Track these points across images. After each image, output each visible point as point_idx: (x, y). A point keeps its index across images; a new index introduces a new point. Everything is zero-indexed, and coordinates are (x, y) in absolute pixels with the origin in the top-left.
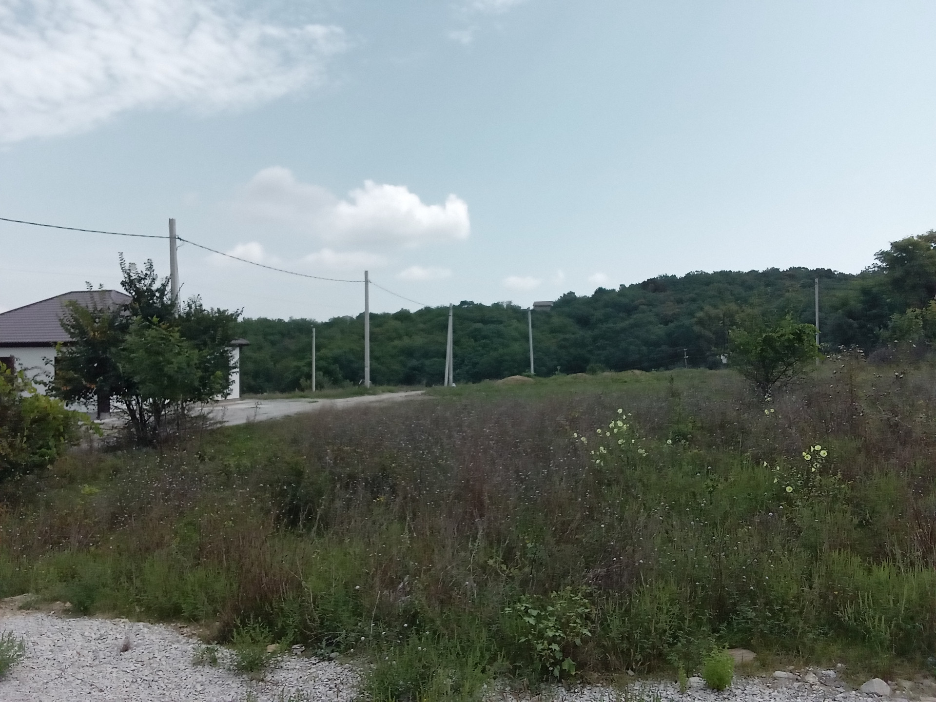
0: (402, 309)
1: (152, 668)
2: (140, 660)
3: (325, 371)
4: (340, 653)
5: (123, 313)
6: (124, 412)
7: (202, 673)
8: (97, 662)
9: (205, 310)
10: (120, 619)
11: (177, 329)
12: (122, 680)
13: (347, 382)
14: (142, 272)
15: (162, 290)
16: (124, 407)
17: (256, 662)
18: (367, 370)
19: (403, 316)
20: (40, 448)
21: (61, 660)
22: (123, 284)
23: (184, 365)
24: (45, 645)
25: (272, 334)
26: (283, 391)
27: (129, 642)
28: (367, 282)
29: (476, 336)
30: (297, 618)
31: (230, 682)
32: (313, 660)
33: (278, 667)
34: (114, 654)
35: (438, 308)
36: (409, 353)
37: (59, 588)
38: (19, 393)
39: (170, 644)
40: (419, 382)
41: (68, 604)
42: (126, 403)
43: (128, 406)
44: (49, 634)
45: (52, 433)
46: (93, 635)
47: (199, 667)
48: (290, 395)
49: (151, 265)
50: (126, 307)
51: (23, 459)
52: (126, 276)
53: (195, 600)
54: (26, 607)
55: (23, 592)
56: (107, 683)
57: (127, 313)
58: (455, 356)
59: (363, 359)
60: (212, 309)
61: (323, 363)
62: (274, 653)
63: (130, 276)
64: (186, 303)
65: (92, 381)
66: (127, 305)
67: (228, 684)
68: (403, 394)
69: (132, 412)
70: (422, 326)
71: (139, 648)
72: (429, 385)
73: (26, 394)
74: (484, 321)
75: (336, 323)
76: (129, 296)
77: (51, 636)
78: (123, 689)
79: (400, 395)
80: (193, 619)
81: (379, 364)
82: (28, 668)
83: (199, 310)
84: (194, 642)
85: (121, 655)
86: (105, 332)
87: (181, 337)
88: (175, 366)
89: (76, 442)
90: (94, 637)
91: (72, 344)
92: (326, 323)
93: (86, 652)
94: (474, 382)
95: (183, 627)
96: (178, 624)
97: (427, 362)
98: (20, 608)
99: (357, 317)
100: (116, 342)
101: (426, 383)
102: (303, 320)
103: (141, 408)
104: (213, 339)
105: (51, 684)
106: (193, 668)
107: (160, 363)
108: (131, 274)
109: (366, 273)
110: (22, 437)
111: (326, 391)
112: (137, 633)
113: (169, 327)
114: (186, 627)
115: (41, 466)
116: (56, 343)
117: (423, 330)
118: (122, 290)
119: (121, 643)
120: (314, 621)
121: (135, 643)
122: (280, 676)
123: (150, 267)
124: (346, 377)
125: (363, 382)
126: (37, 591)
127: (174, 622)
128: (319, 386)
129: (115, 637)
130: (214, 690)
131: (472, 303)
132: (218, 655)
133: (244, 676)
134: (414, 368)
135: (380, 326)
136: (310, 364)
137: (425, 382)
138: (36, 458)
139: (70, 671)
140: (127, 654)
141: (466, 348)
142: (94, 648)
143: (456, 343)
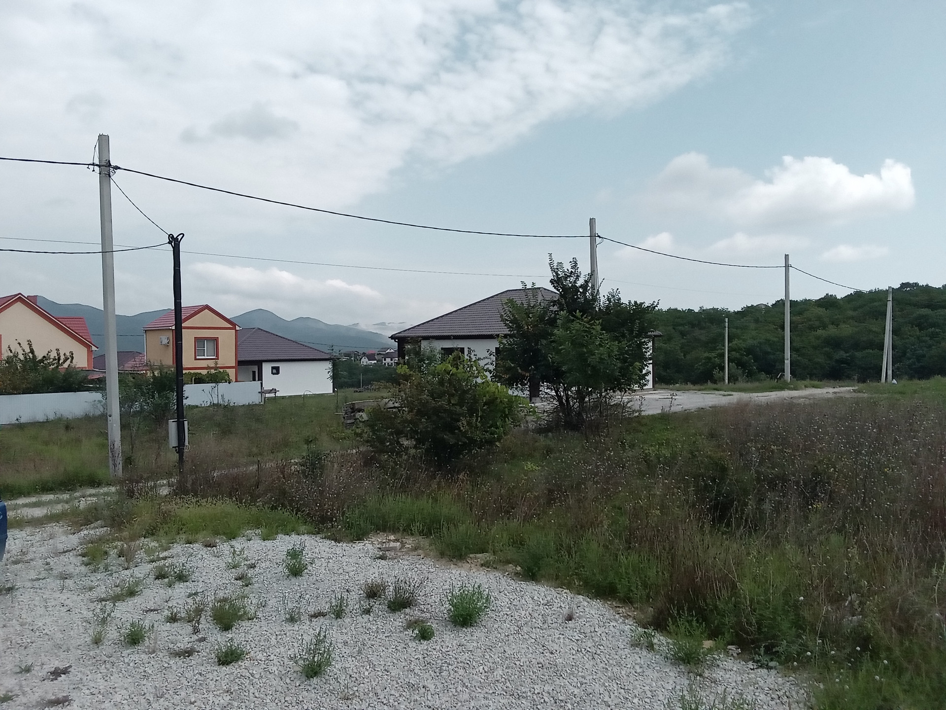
0: (827, 294)
1: (593, 640)
2: (582, 631)
3: (738, 363)
4: (780, 664)
5: (552, 308)
6: (552, 397)
7: (640, 655)
8: (546, 626)
9: (623, 304)
10: (562, 589)
11: (597, 322)
12: (568, 648)
13: (763, 375)
14: (568, 270)
15: (585, 286)
16: (553, 393)
17: (693, 655)
18: (787, 362)
19: (828, 302)
20: (490, 427)
21: (518, 618)
22: (552, 282)
23: (605, 356)
24: (503, 601)
25: (682, 325)
26: (694, 383)
27: (572, 613)
28: (787, 266)
29: (921, 323)
30: (733, 620)
31: (668, 670)
32: (751, 665)
33: (713, 665)
34: (560, 621)
35: (871, 292)
36: (835, 343)
37: (511, 553)
38: (475, 380)
39: (608, 621)
40: (849, 377)
41: (519, 568)
42: (555, 390)
43: (556, 392)
44: (506, 592)
45: (499, 415)
46: (541, 600)
47: (637, 648)
48: (702, 387)
49: (576, 263)
50: (554, 303)
51: (478, 436)
52: (555, 274)
53: (629, 583)
54: (485, 565)
55: (482, 551)
56: (556, 647)
57: (555, 308)
58: (894, 348)
59: (783, 351)
60: (630, 302)
61: (735, 354)
62: (710, 650)
63: (557, 274)
64: (606, 297)
65: (527, 370)
66: (555, 301)
67: (666, 672)
68: (831, 390)
69: (560, 398)
70: (850, 313)
71: (581, 620)
72: (862, 380)
73: (479, 380)
74: (931, 306)
75: (749, 312)
76: (556, 293)
77: (508, 594)
78: (570, 656)
79: (826, 392)
80: (627, 600)
81: (799, 355)
82: (492, 620)
83: (618, 303)
84: (630, 624)
85: (566, 623)
86: (537, 326)
87: (602, 330)
88: (597, 356)
89: (518, 424)
90: (542, 602)
91: (511, 336)
92: (738, 312)
93: (537, 615)
94: (919, 379)
95: (619, 607)
96: (614, 603)
97: (858, 354)
98: (482, 565)
99: (773, 305)
100: (545, 335)
101: (858, 379)
102: (715, 310)
103: (567, 395)
104: (631, 331)
105: (511, 637)
106: (631, 649)
107: (585, 354)
108: (559, 273)
109: (787, 256)
110: (477, 416)
111: (741, 384)
112: (579, 605)
113: (590, 320)
114: (622, 607)
115: (491, 442)
116: (498, 336)
117: (852, 318)
118: (551, 288)
119: (566, 611)
120: (751, 624)
121: (578, 615)
122: (718, 674)
123: (575, 265)
124: (760, 370)
125: (783, 376)
126: (494, 553)
127: (609, 601)
128: (733, 378)
129: (559, 605)
130: (652, 674)
131: (916, 284)
132: (655, 641)
133: (681, 667)
134: (841, 361)
135: (800, 313)
136: (723, 355)
137: (856, 377)
138: (487, 436)
139: (525, 629)
140: (571, 624)
141: (908, 338)
142: (543, 613)
143: (895, 332)
